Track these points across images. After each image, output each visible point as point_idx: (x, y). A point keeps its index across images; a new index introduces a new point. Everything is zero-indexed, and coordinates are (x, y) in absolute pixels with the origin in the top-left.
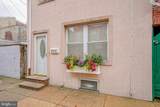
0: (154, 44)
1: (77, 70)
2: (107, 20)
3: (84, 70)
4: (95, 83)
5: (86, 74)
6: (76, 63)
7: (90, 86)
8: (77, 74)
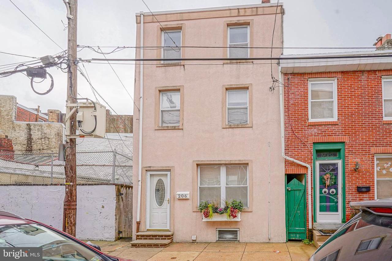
0: (288, 191)
1: (216, 218)
2: (248, 164)
3: (225, 218)
4: (235, 233)
5: (226, 223)
6: (216, 210)
7: (229, 236)
8: (214, 223)
